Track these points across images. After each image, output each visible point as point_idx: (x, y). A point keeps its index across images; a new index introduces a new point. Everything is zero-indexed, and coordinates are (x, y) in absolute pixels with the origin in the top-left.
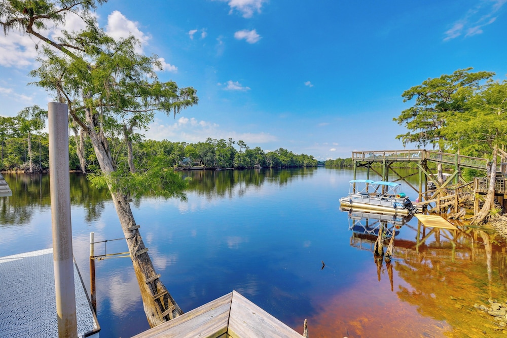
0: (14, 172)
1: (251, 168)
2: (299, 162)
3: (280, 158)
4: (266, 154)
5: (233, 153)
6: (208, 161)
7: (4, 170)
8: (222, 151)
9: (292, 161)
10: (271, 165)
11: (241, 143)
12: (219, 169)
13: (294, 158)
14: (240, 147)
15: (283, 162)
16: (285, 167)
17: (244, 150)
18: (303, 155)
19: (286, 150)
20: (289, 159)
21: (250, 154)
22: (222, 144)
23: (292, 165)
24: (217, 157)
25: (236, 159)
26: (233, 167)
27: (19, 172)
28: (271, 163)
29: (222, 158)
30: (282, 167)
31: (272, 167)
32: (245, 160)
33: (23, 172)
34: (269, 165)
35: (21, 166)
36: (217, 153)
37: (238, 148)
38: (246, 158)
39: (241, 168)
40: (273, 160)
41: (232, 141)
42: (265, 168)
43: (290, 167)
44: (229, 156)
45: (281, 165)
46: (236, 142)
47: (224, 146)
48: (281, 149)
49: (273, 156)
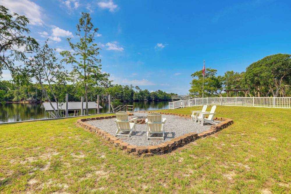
0: (23, 102)
1: (142, 101)
2: (169, 97)
3: (159, 96)
4: (151, 93)
5: (133, 93)
6: (119, 97)
7: (19, 101)
8: (127, 92)
9: (165, 97)
10: (153, 99)
11: (137, 87)
12: (125, 101)
13: (166, 95)
14: (136, 89)
15: (160, 98)
16: (161, 100)
17: (138, 91)
18: (171, 94)
19: (162, 91)
20: (163, 96)
21: (142, 93)
22: (127, 88)
23: (165, 99)
24: (124, 95)
25: (134, 96)
26: (132, 100)
27: (26, 102)
28: (153, 98)
29: (127, 96)
30: (159, 100)
31: (154, 100)
32: (139, 97)
33: (28, 102)
34: (152, 99)
35: (28, 99)
36: (124, 93)
37: (135, 90)
38: (139, 95)
39: (137, 101)
40: (154, 97)
41: (132, 86)
42: (150, 101)
43: (164, 100)
44: (131, 94)
45: (158, 99)
46: (134, 87)
47: (128, 89)
48: (159, 90)
49: (154, 94)
